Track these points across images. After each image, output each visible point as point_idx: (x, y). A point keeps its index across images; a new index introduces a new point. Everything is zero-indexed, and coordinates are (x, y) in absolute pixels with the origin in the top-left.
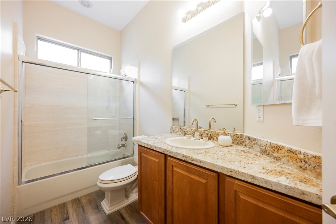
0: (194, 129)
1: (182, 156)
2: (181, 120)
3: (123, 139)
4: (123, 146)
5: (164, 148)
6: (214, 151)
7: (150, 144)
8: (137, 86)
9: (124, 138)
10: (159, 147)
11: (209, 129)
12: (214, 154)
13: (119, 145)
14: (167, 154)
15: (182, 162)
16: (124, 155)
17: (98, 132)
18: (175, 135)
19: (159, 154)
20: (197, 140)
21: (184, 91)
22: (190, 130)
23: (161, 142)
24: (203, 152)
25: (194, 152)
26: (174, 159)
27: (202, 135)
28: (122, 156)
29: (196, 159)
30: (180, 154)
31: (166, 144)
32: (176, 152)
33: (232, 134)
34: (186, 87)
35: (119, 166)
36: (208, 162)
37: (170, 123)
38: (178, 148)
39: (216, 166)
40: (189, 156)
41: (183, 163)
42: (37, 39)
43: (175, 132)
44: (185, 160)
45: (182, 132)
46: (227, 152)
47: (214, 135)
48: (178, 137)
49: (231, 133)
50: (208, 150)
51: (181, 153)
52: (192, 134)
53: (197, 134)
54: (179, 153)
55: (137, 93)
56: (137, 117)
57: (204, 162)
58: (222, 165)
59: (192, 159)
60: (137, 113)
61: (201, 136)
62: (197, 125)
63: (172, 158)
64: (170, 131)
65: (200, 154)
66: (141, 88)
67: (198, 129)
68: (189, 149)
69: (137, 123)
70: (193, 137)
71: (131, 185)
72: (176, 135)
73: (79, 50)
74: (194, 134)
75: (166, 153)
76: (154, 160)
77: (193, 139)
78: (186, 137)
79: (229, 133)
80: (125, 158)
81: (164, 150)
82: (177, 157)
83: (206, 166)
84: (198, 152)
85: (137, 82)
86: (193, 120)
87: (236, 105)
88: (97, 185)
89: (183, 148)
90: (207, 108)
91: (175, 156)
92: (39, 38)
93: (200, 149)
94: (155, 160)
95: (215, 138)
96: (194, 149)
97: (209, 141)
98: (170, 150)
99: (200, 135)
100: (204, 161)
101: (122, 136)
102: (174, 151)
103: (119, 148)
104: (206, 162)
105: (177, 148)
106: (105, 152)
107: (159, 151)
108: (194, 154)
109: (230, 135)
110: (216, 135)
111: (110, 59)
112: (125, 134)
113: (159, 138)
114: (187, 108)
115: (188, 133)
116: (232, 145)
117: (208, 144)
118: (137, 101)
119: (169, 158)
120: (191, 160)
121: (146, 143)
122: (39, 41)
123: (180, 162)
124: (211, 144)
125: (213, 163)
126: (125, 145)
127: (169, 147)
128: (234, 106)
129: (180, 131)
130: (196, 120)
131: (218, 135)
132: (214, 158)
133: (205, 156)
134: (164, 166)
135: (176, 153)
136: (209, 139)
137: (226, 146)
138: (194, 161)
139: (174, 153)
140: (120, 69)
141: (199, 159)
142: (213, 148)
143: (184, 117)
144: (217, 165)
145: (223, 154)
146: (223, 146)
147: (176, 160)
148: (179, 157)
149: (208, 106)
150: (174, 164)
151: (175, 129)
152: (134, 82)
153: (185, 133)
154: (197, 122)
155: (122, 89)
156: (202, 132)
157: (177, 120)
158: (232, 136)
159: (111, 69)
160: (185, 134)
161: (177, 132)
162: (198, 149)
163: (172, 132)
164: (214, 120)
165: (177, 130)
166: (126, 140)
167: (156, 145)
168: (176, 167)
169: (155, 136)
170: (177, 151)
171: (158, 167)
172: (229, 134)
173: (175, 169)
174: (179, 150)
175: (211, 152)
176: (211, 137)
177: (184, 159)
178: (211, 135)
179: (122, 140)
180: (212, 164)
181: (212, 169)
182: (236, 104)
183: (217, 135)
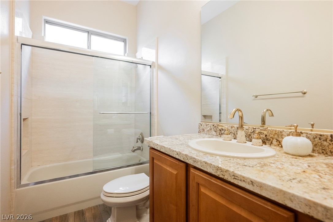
0: (236, 126)
1: (214, 169)
2: (216, 118)
3: (138, 140)
4: (139, 148)
5: (184, 153)
6: (278, 163)
7: (165, 146)
8: (155, 70)
9: (140, 139)
10: (177, 151)
11: (263, 127)
12: (280, 168)
13: (133, 147)
14: (189, 162)
15: (214, 180)
16: (140, 161)
17: (111, 131)
18: (205, 135)
19: (177, 162)
20: (241, 142)
21: (220, 78)
22: (230, 128)
23: (181, 144)
24: (255, 163)
25: (238, 164)
26: (201, 173)
27: (250, 135)
28: (137, 162)
29: (244, 177)
30: (211, 164)
31: (189, 147)
32: (204, 160)
33: (310, 134)
34: (222, 72)
35: (132, 174)
36: (270, 186)
37: (198, 119)
38: (208, 155)
39: (292, 197)
40: (227, 171)
41: (217, 181)
42: (44, 23)
43: (205, 130)
44: (221, 176)
45: (216, 132)
46: (307, 167)
47: (272, 136)
48: (210, 138)
49: (308, 132)
50: (266, 161)
51: (213, 164)
52: (233, 135)
53: (241, 134)
54: (209, 162)
55: (155, 81)
56: (155, 112)
57: (261, 186)
58: (307, 197)
59: (235, 176)
60: (155, 106)
61: (249, 137)
62: (241, 118)
63: (198, 171)
64: (198, 130)
65: (250, 168)
66: (160, 73)
67: (244, 126)
68: (228, 157)
69: (155, 120)
70: (235, 139)
71: (145, 202)
72: (207, 136)
73: (89, 32)
74: (237, 134)
75: (187, 161)
76: (170, 170)
77: (234, 141)
78: (222, 139)
79: (303, 132)
80: (141, 164)
81: (184, 157)
82: (205, 170)
83: (264, 194)
84: (246, 164)
85: (155, 67)
86: (234, 110)
87: (305, 93)
88: (100, 197)
89: (217, 155)
90: (254, 100)
91: (202, 168)
92: (47, 22)
93: (249, 158)
94: (172, 171)
95: (274, 142)
96: (238, 158)
97: (264, 145)
98: (194, 156)
99: (246, 136)
100: (261, 183)
101: (137, 137)
102: (200, 159)
103: (134, 151)
104: (264, 184)
105: (206, 153)
106: (118, 155)
107: (177, 157)
108: (238, 166)
109: (307, 136)
110: (276, 136)
111: (124, 41)
112: (141, 134)
113: (181, 138)
114: (224, 101)
115: (226, 132)
116: (312, 154)
117: (262, 151)
118: (155, 90)
119: (192, 170)
120: (233, 177)
121: (160, 144)
122: (47, 25)
123: (210, 178)
124: (268, 151)
125: (285, 189)
126: (141, 148)
127: (193, 152)
128: (301, 94)
129: (212, 130)
130: (238, 110)
131: (280, 136)
132: (283, 178)
133: (262, 173)
134: (184, 182)
135: (204, 164)
136: (264, 143)
137: (301, 156)
138: (239, 181)
139: (201, 162)
140: (136, 53)
141: (248, 178)
142: (273, 158)
143: (220, 113)
144: (293, 195)
145: (299, 171)
146: (292, 155)
147: (204, 174)
148: (209, 170)
149: (256, 97)
150: (201, 182)
151: (205, 126)
152: (151, 66)
153: (221, 132)
154: (240, 113)
155: (137, 77)
156: (250, 131)
157: (210, 117)
158: (311, 137)
159: (126, 52)
160: (221, 134)
161: (208, 131)
162: (245, 158)
163: (201, 131)
164: (269, 112)
165: (209, 129)
166: (142, 142)
167: (173, 148)
168: (205, 186)
169: (175, 136)
170: (206, 160)
171: (176, 182)
172: (304, 135)
173: (203, 190)
174: (210, 158)
175: (272, 165)
176: (267, 139)
177: (217, 174)
178: (266, 136)
179: (137, 142)
180: (281, 191)
181: (280, 202)
182: (305, 91)
183: (278, 135)
